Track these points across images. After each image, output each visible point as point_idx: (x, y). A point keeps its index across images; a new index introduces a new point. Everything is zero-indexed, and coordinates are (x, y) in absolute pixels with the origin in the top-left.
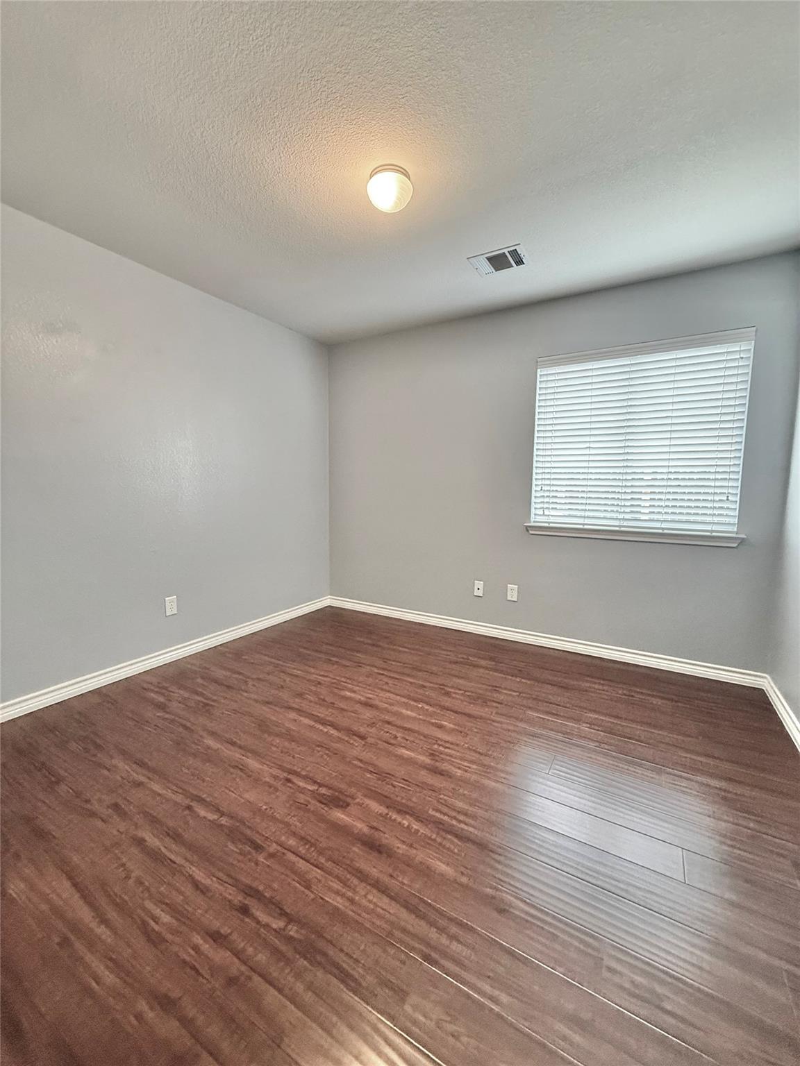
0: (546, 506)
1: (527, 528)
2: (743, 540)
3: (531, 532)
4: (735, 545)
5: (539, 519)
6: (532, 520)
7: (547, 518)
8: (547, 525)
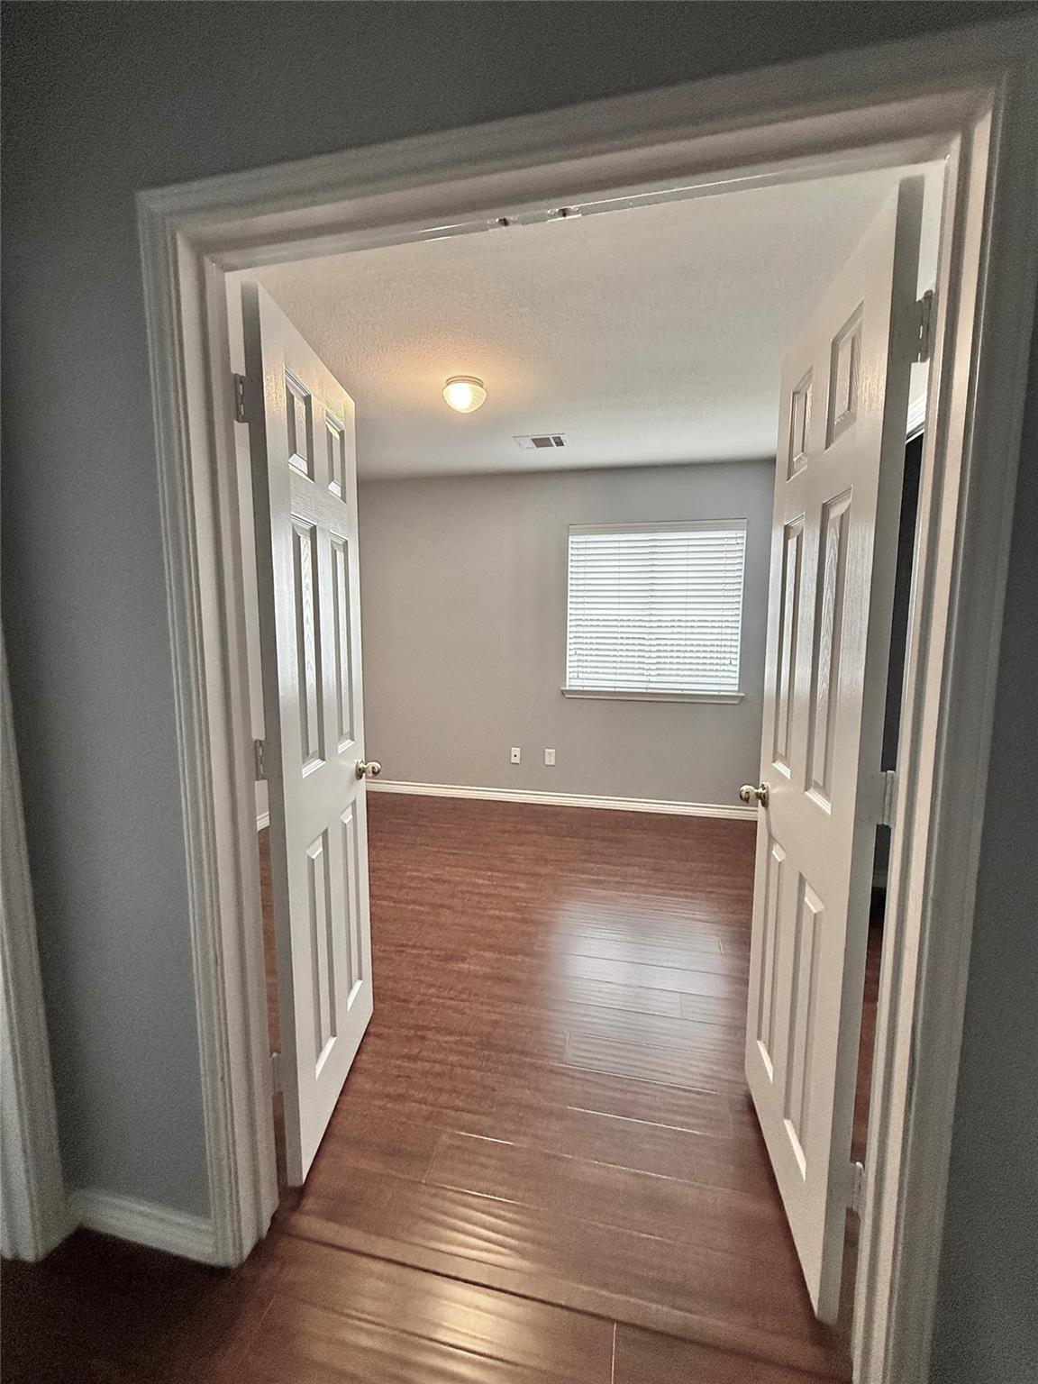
0: (580, 669)
1: (563, 692)
2: (742, 698)
3: (567, 696)
4: (737, 702)
5: (574, 682)
6: (567, 683)
7: (581, 681)
8: (581, 688)
